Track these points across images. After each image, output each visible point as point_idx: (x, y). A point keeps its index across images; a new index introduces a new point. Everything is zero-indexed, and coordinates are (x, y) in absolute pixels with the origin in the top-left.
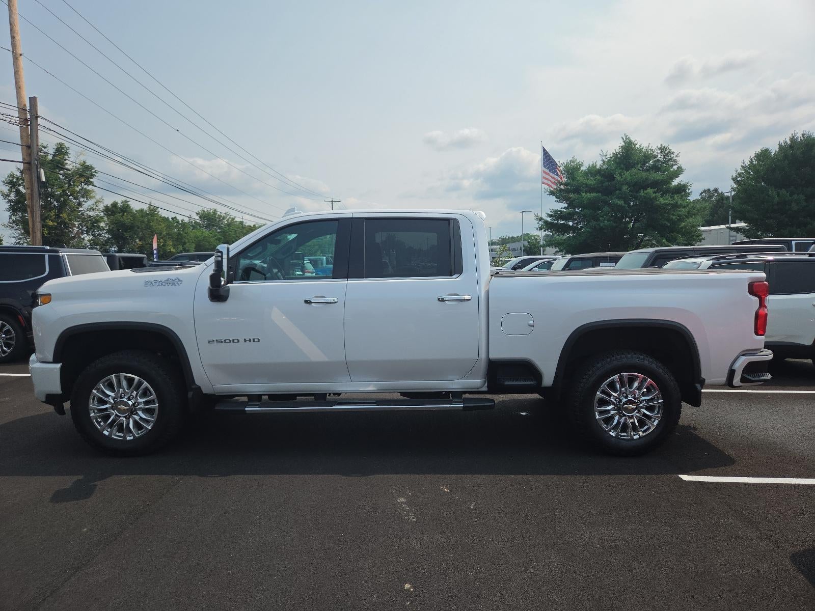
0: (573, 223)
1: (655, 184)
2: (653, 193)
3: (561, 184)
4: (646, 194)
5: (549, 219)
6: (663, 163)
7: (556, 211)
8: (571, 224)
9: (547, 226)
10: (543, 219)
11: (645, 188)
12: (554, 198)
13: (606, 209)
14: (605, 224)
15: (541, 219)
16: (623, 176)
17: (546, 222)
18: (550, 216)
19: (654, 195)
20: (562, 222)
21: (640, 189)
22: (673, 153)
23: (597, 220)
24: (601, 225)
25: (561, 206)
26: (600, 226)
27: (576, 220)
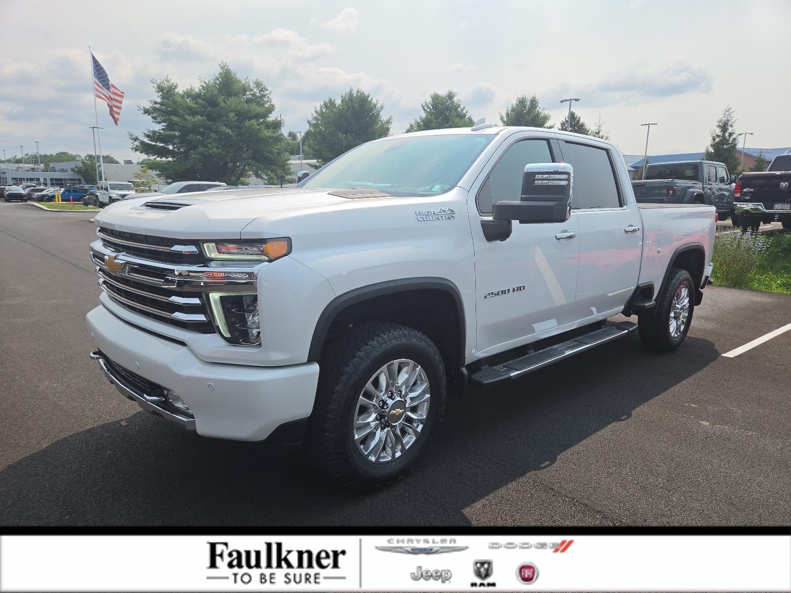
0: (174, 148)
1: (257, 116)
2: (257, 125)
3: (156, 103)
4: (250, 124)
5: (146, 140)
6: (259, 97)
7: (154, 132)
8: (171, 147)
9: (145, 148)
10: (139, 140)
11: (250, 119)
12: (149, 118)
13: (213, 135)
14: (214, 151)
15: (136, 139)
16: (228, 103)
17: (142, 143)
18: (148, 136)
19: (258, 127)
20: (162, 145)
21: (245, 119)
22: (267, 90)
23: (206, 147)
24: (211, 151)
25: (158, 127)
26: (209, 153)
27: (175, 143)
